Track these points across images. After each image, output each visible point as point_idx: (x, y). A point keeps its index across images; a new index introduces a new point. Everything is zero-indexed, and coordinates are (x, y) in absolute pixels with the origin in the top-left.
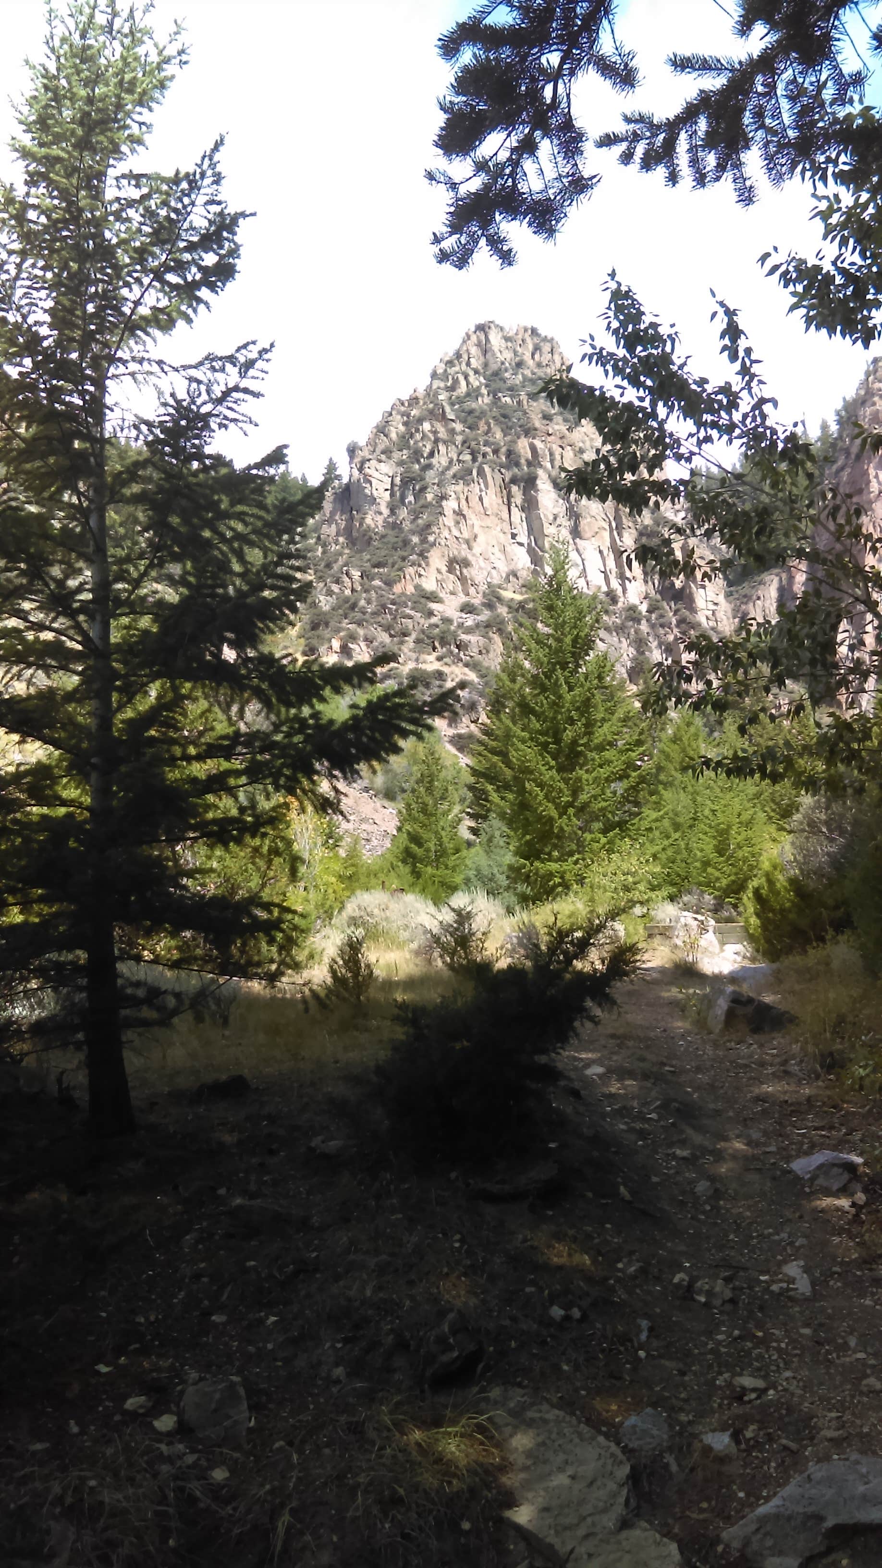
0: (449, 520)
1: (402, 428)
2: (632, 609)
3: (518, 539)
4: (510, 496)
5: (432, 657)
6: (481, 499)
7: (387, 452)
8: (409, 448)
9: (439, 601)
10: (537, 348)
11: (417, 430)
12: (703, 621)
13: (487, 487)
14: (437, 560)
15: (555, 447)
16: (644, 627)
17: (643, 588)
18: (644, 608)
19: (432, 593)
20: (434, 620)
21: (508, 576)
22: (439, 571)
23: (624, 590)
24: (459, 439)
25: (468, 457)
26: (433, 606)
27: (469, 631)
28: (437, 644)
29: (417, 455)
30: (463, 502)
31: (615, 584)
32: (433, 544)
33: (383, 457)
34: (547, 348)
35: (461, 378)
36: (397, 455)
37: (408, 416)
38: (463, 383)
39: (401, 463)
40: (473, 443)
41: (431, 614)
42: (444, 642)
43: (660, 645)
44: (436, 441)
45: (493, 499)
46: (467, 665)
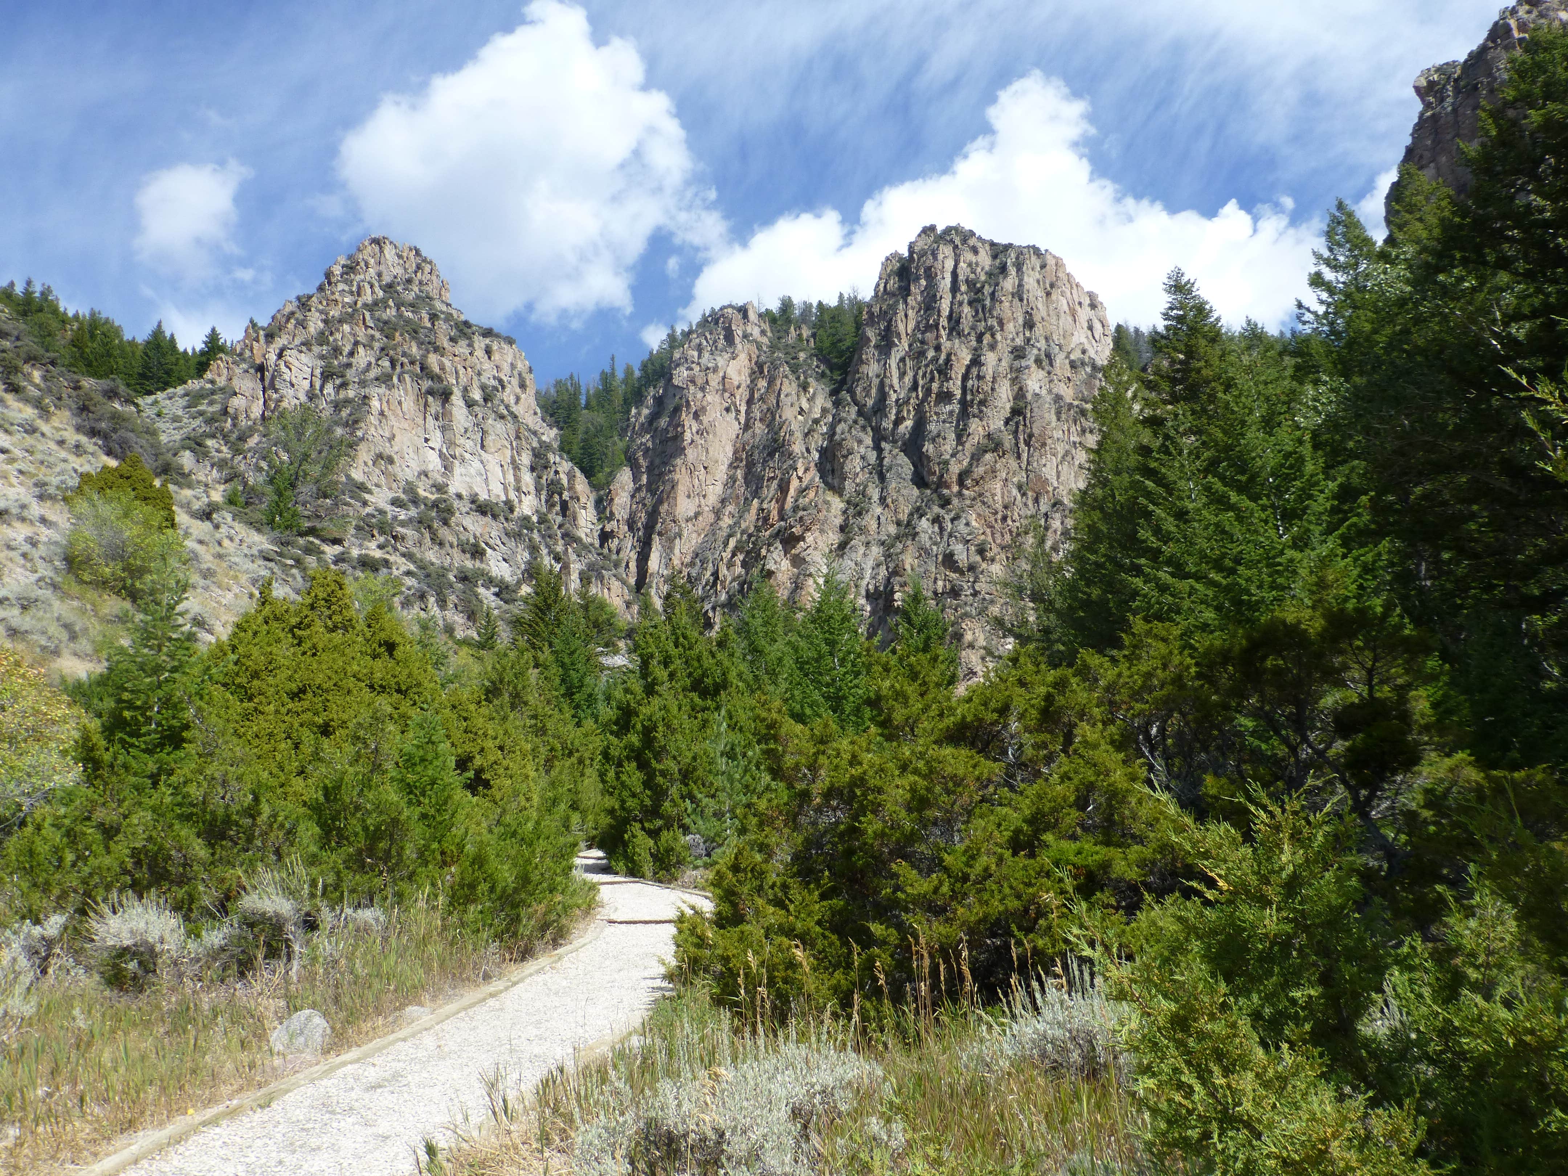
0: (373, 419)
1: (321, 325)
2: (527, 519)
3: (430, 444)
4: (426, 405)
5: (373, 545)
6: (400, 403)
7: (306, 344)
8: (328, 344)
9: (370, 492)
10: (419, 267)
11: (338, 330)
12: (583, 536)
13: (406, 394)
14: (364, 454)
15: (459, 367)
16: (536, 536)
17: (535, 502)
18: (535, 519)
19: (362, 484)
20: (368, 510)
21: (420, 474)
22: (366, 463)
23: (520, 501)
24: (377, 345)
25: (387, 364)
26: (367, 496)
27: (403, 524)
28: (375, 532)
29: (336, 351)
30: (385, 404)
31: (512, 495)
32: (362, 439)
33: (304, 348)
34: (427, 268)
35: (367, 286)
36: (316, 349)
37: (327, 314)
38: (369, 291)
39: (322, 357)
40: (391, 352)
41: (365, 503)
42: (382, 532)
43: (549, 554)
44: (356, 343)
45: (409, 404)
46: (403, 555)
